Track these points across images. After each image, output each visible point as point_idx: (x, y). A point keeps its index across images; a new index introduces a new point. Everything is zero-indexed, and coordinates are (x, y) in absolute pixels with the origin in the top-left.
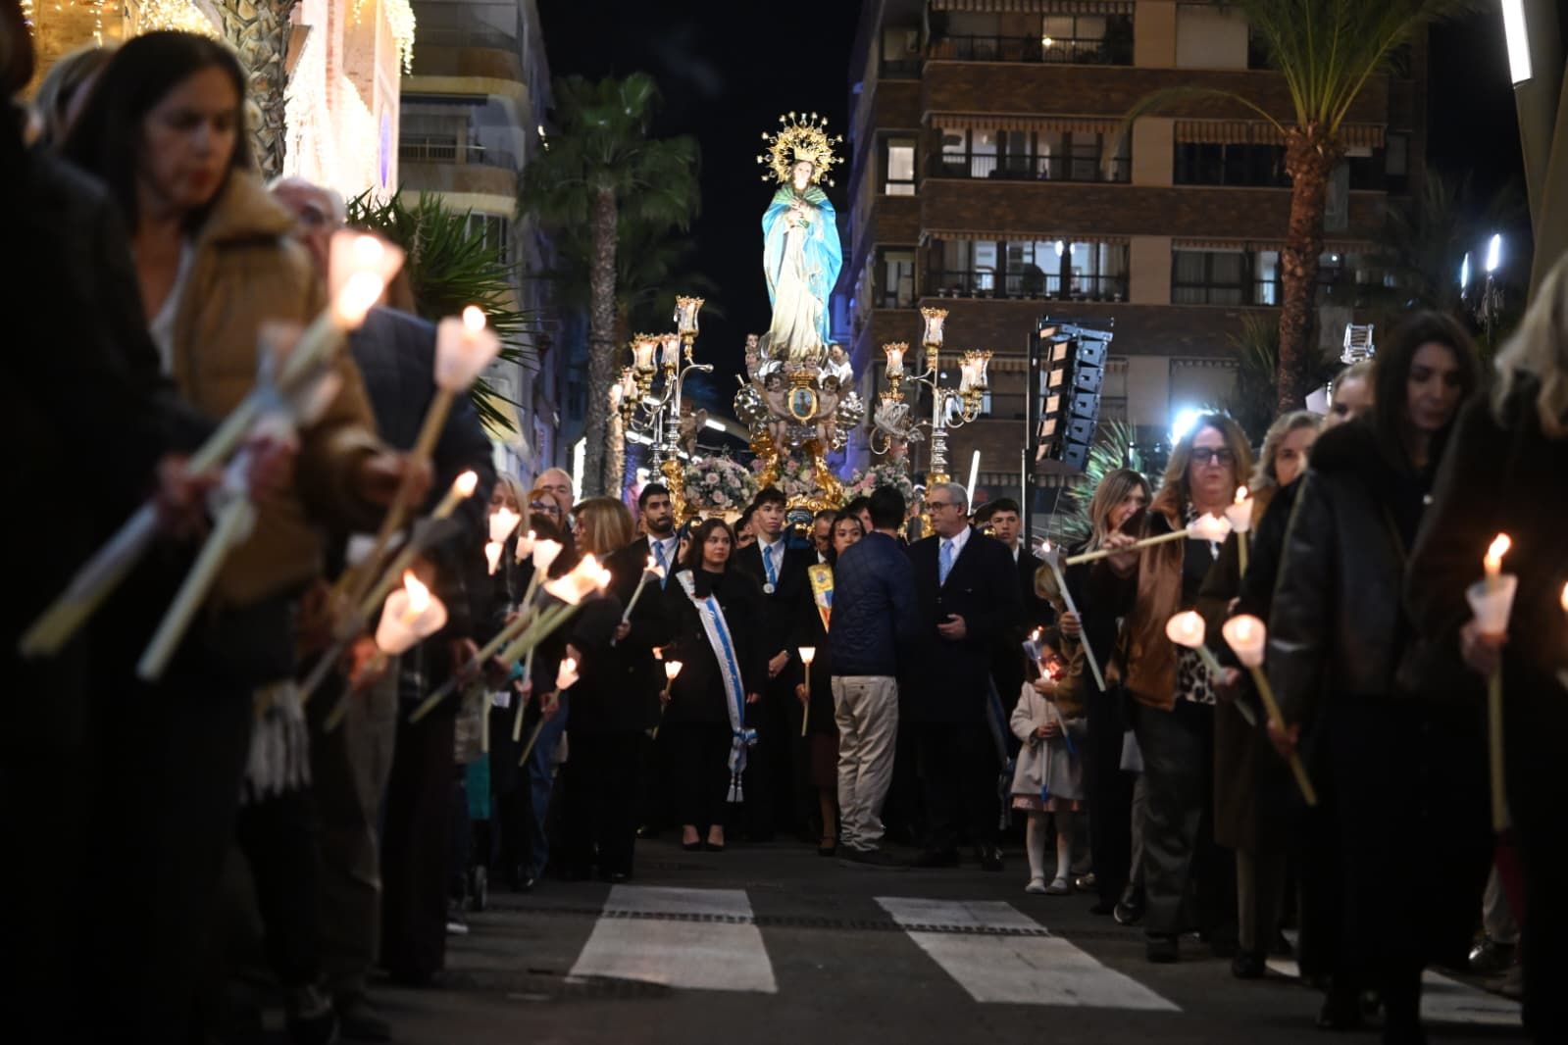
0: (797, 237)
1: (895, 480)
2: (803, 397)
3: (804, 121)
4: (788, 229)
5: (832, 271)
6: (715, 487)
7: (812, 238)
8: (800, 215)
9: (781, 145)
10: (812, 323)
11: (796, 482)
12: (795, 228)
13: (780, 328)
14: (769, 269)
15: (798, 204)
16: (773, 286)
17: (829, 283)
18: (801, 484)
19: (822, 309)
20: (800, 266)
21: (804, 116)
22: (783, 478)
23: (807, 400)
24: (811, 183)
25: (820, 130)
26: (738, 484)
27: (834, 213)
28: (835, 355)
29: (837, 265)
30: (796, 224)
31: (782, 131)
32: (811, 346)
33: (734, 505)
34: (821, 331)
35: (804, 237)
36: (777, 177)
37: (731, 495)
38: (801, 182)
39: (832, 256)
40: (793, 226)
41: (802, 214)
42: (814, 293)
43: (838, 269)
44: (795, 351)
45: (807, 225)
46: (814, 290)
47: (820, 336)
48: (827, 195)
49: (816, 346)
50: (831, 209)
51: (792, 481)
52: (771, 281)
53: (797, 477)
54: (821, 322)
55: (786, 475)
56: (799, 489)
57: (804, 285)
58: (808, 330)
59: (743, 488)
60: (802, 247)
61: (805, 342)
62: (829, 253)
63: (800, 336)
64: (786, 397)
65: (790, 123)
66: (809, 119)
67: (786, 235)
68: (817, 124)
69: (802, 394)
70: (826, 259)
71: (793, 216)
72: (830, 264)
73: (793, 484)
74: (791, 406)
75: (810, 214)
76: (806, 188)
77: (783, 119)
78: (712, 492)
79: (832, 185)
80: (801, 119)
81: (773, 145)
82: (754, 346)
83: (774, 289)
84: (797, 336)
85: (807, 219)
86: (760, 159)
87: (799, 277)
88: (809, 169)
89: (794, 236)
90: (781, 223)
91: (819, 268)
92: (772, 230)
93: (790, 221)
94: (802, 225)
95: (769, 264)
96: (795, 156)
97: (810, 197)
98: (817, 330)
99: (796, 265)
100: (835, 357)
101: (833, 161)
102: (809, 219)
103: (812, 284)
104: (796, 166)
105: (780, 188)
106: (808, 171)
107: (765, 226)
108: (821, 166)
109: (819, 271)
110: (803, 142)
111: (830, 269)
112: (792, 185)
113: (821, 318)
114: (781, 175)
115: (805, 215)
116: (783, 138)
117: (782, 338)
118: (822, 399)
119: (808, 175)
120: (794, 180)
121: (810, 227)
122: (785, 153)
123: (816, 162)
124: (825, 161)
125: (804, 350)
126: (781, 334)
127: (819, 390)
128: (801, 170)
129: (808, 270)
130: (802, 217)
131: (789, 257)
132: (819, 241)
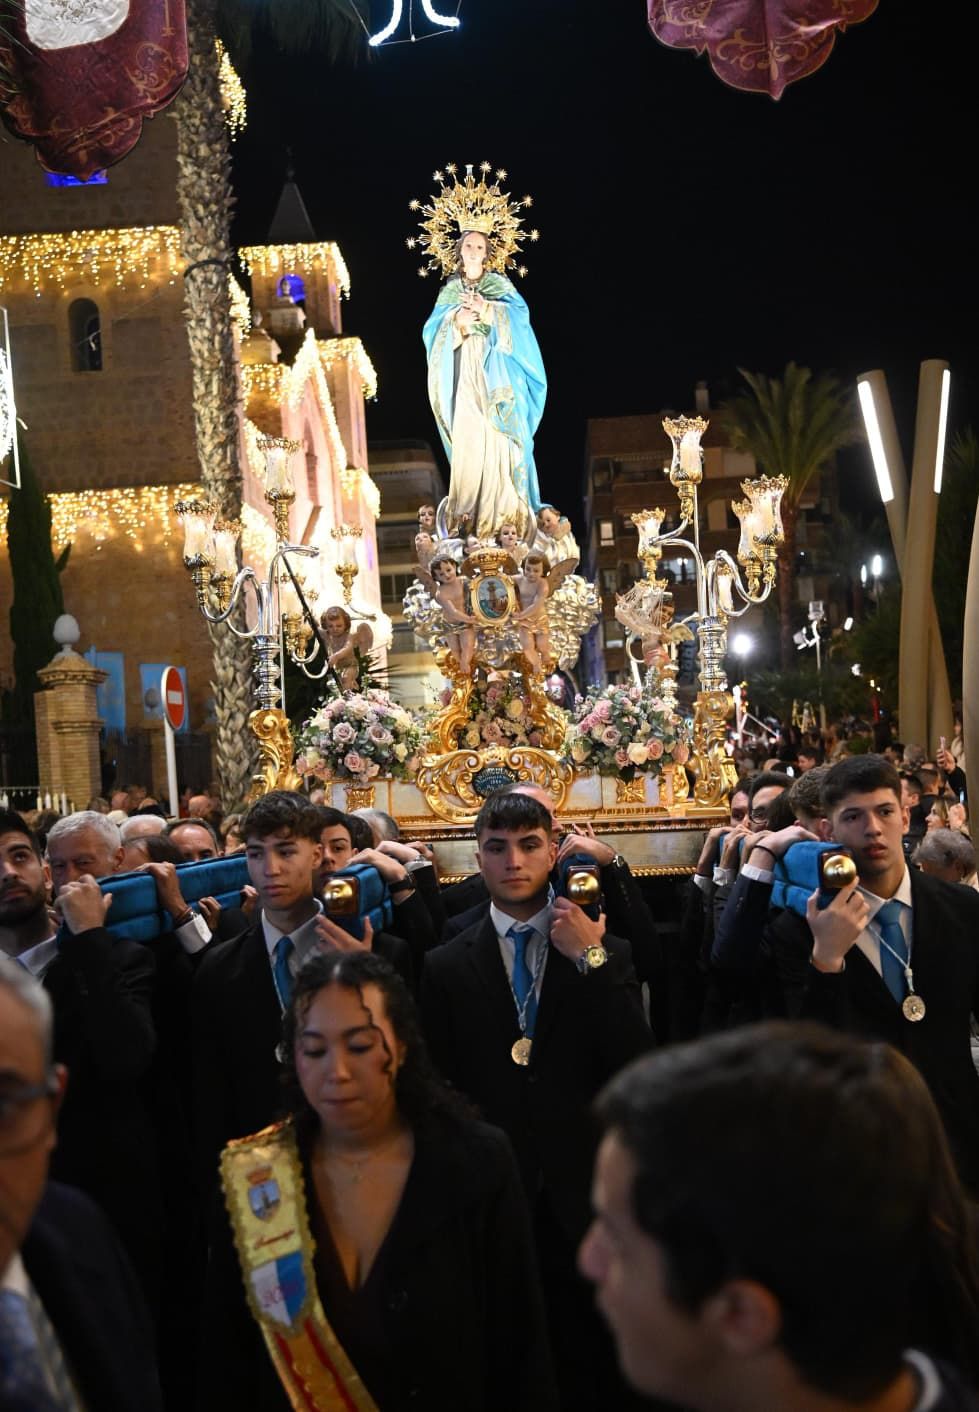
0: (473, 351)
1: (644, 708)
2: (492, 589)
3: (470, 178)
4: (459, 340)
5: (535, 401)
6: (348, 748)
7: (495, 349)
8: (473, 317)
10: (508, 480)
11: (500, 720)
12: (470, 338)
13: (460, 489)
14: (438, 406)
15: (469, 300)
16: (447, 431)
17: (529, 418)
18: (508, 723)
19: (523, 457)
21: (469, 168)
22: (481, 715)
23: (498, 592)
24: (488, 268)
25: (495, 189)
26: (388, 738)
28: (547, 523)
29: (540, 391)
30: (470, 331)
31: (438, 195)
32: (512, 513)
33: (382, 772)
34: (524, 492)
35: (484, 350)
36: (440, 267)
37: (376, 758)
38: (473, 269)
39: (531, 377)
40: (466, 337)
41: (478, 314)
42: (506, 432)
43: (542, 396)
44: (486, 523)
45: (487, 330)
46: (507, 430)
47: (523, 497)
48: (515, 285)
49: (519, 514)
51: (492, 720)
52: (442, 422)
53: (501, 712)
54: (524, 477)
55: (485, 710)
56: (502, 730)
57: (488, 421)
58: (502, 490)
59: (398, 742)
60: (482, 365)
61: (501, 509)
62: (527, 374)
63: (492, 500)
64: (467, 590)
65: (449, 181)
66: (477, 173)
67: (457, 351)
68: (491, 179)
69: (491, 584)
70: (521, 381)
72: (529, 389)
73: (494, 724)
75: (488, 313)
76: (482, 276)
77: (438, 176)
78: (343, 756)
79: (523, 271)
80: (465, 174)
81: (429, 219)
82: (429, 523)
83: (449, 436)
84: (487, 500)
85: (485, 323)
86: (411, 243)
87: (481, 410)
88: (481, 245)
89: (470, 351)
90: (449, 334)
91: (512, 396)
92: (436, 343)
93: (462, 329)
94: (479, 332)
95: (437, 397)
96: (461, 230)
97: (488, 289)
98: (517, 489)
99: (476, 393)
100: (548, 527)
101: (522, 236)
102: (488, 322)
103: (503, 419)
104: (464, 245)
105: (444, 283)
106: (480, 248)
107: (427, 337)
108: (502, 243)
109: (512, 399)
110: (472, 210)
111: (529, 396)
112: (461, 274)
113: (522, 470)
114: (444, 263)
115: (481, 316)
116: (441, 205)
117: (466, 506)
118: (522, 589)
119: (481, 255)
120: (462, 265)
121: (491, 333)
122: (448, 230)
123: (494, 235)
124: (509, 237)
125: (500, 521)
126: (464, 499)
127: (517, 576)
128: (469, 246)
129: (493, 397)
130: (478, 320)
131: (465, 382)
132: (509, 354)
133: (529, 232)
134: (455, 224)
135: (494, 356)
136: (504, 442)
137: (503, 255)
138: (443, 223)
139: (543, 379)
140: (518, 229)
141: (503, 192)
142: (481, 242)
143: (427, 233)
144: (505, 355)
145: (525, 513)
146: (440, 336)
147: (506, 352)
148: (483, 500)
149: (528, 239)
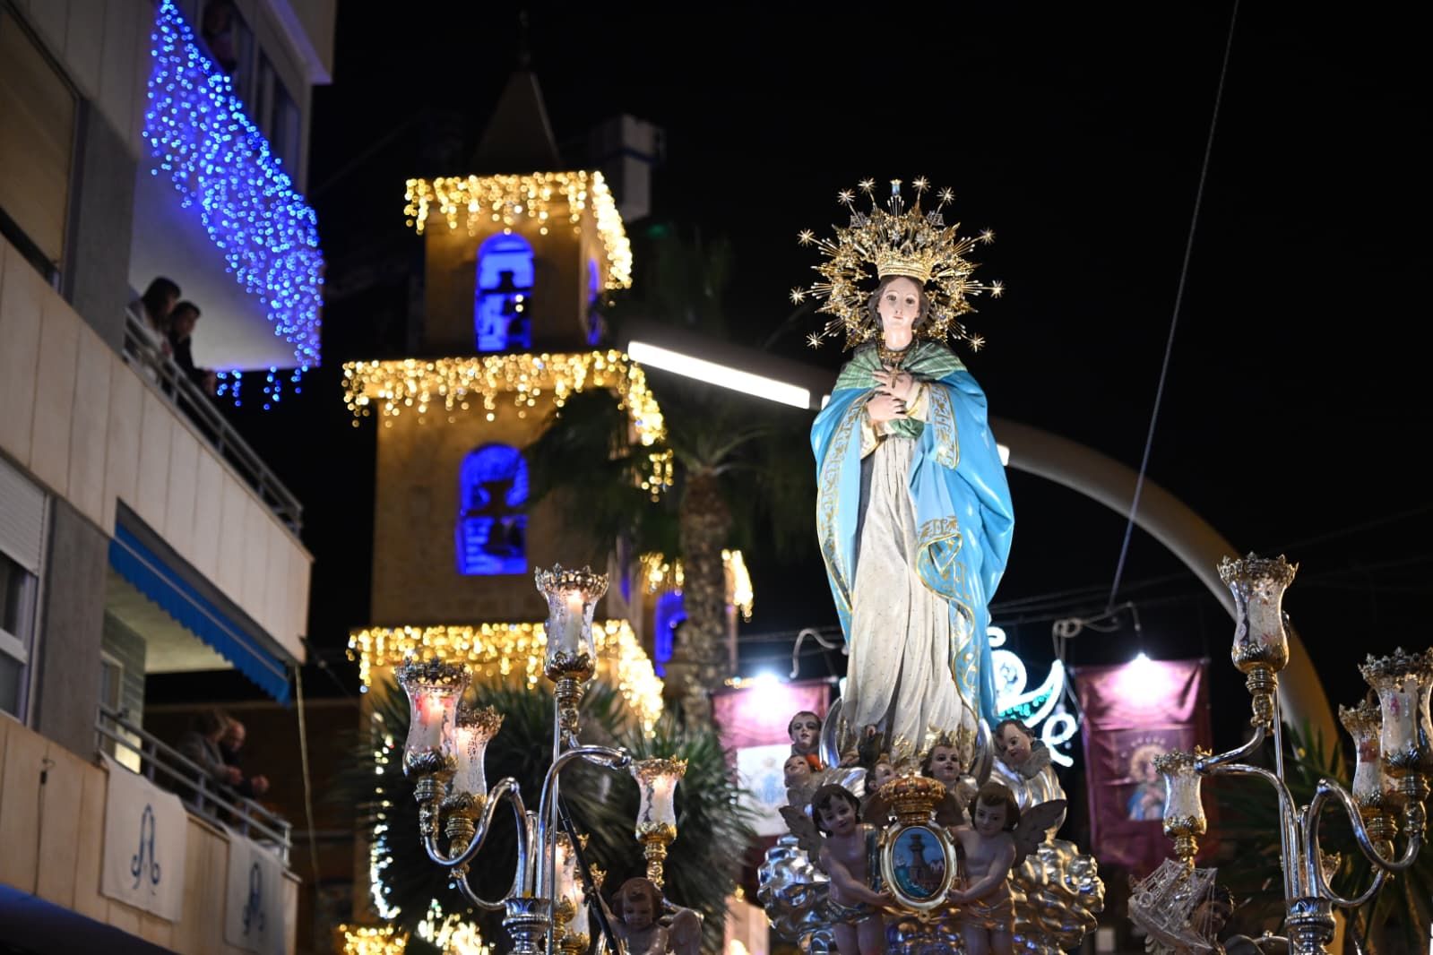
0: (894, 461)
4: (871, 442)
7: (932, 457)
8: (895, 408)
9: (845, 259)
10: (946, 674)
12: (889, 442)
13: (863, 684)
14: (831, 547)
15: (888, 382)
16: (845, 590)
17: (984, 572)
20: (905, 528)
21: (896, 184)
23: (928, 853)
24: (921, 336)
25: (936, 217)
27: (984, 400)
28: (1011, 748)
29: (1004, 530)
30: (890, 430)
31: (845, 224)
32: (951, 728)
34: (971, 694)
35: (910, 460)
36: (843, 334)
38: (897, 333)
39: (988, 507)
40: (882, 439)
41: (903, 404)
42: (945, 592)
43: (1005, 538)
44: (906, 742)
45: (917, 429)
47: (969, 702)
48: (964, 362)
49: (962, 729)
50: (974, 389)
52: (838, 576)
54: (972, 669)
58: (936, 687)
60: (907, 482)
61: (932, 720)
62: (981, 500)
63: (916, 705)
64: (872, 848)
65: (862, 204)
66: (908, 191)
67: (867, 462)
68: (930, 201)
69: (917, 838)
70: (971, 512)
71: (883, 412)
72: (984, 526)
74: (888, 874)
75: (921, 405)
76: (911, 347)
77: (845, 196)
79: (977, 342)
80: (889, 193)
81: (828, 259)
82: (808, 741)
83: (847, 597)
84: (910, 703)
85: (914, 417)
86: (797, 296)
87: (904, 555)
88: (911, 296)
89: (888, 460)
90: (855, 431)
91: (955, 532)
92: (832, 450)
93: (876, 427)
94: (904, 432)
95: (831, 535)
96: (881, 275)
97: (921, 366)
98: (959, 689)
99: (895, 526)
100: (1013, 754)
101: (978, 288)
102: (920, 416)
103: (941, 570)
104: (884, 296)
105: (849, 356)
106: (910, 301)
107: (817, 442)
108: (944, 300)
109: (957, 538)
110: (899, 245)
111: (984, 536)
112: (878, 343)
113: (970, 656)
114: (849, 326)
115: (908, 406)
116: (849, 239)
117: (873, 714)
118: (972, 850)
119: (910, 315)
120: (880, 330)
121: (924, 432)
122: (858, 277)
123: (931, 286)
124: (956, 290)
125: (931, 737)
126: (870, 701)
127: (962, 828)
128: (893, 298)
129: (924, 534)
130: (903, 412)
131: (879, 512)
132: (952, 467)
133: (988, 283)
134: (870, 268)
135: (927, 470)
136: (942, 607)
137: (945, 316)
138: (850, 265)
139: (1007, 511)
140: (971, 278)
141: (949, 223)
142: (913, 293)
143: (825, 280)
144: (945, 466)
145: (973, 730)
146: (840, 436)
147: (947, 462)
148: (902, 704)
149: (987, 293)
